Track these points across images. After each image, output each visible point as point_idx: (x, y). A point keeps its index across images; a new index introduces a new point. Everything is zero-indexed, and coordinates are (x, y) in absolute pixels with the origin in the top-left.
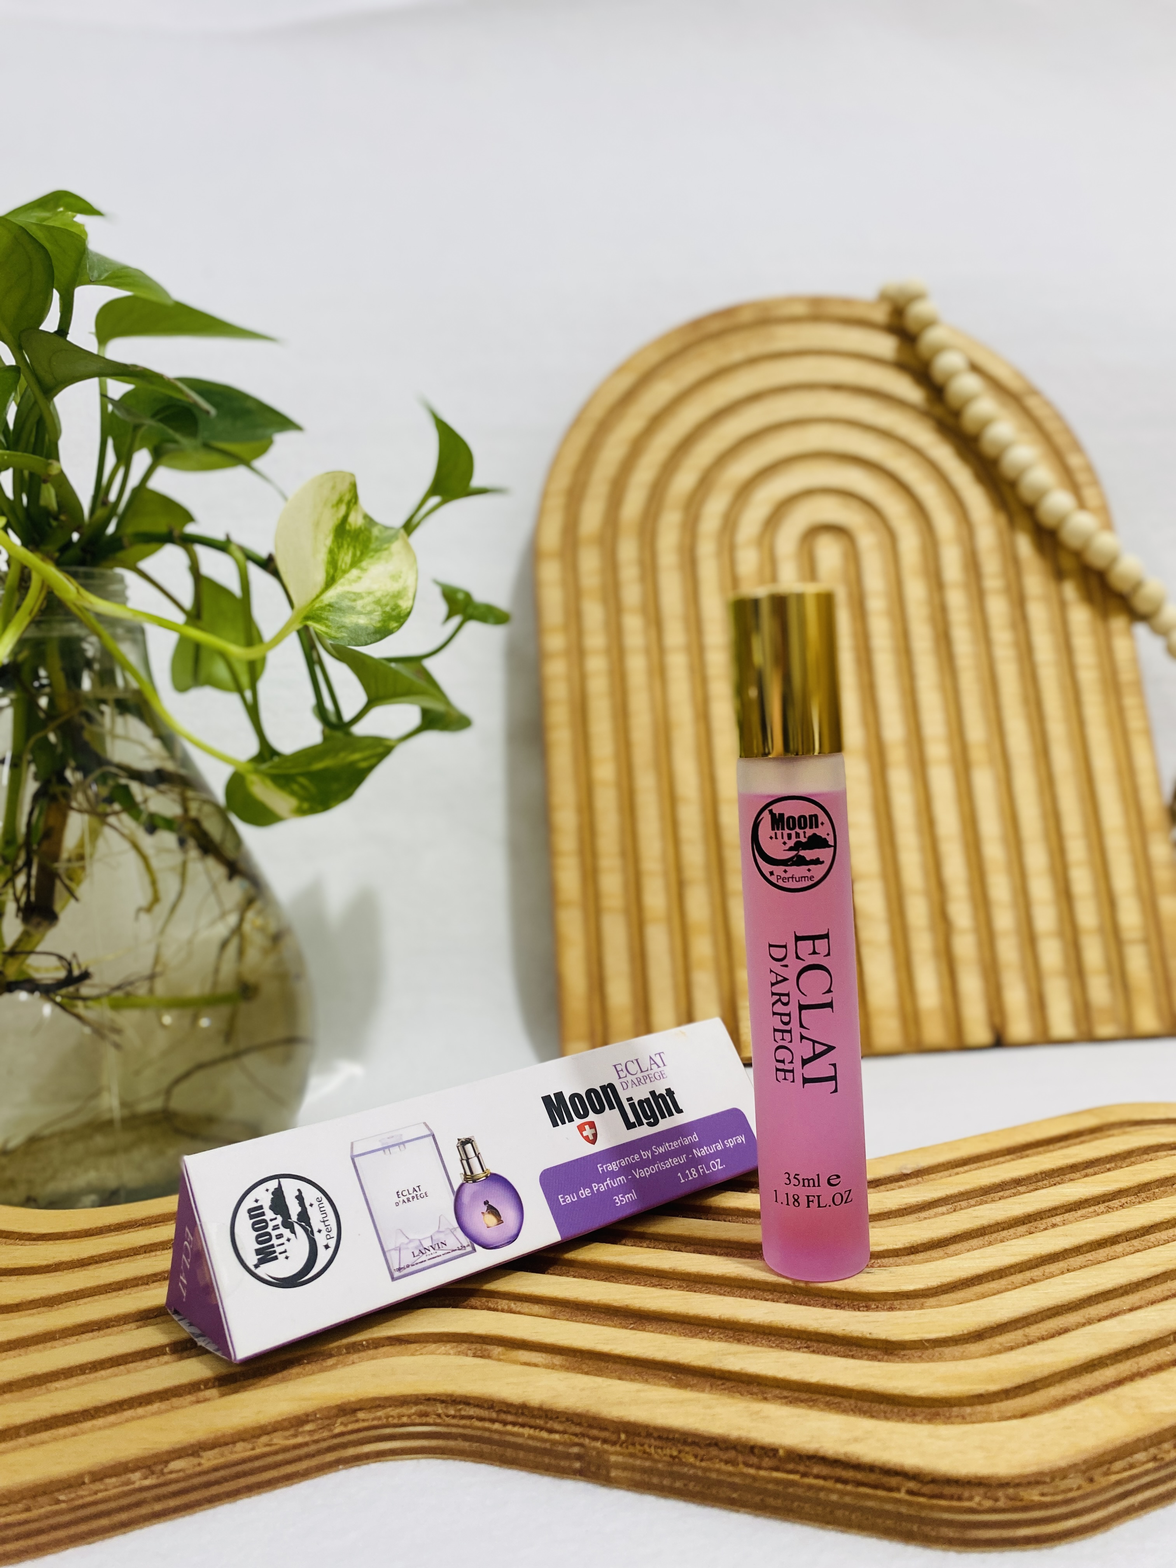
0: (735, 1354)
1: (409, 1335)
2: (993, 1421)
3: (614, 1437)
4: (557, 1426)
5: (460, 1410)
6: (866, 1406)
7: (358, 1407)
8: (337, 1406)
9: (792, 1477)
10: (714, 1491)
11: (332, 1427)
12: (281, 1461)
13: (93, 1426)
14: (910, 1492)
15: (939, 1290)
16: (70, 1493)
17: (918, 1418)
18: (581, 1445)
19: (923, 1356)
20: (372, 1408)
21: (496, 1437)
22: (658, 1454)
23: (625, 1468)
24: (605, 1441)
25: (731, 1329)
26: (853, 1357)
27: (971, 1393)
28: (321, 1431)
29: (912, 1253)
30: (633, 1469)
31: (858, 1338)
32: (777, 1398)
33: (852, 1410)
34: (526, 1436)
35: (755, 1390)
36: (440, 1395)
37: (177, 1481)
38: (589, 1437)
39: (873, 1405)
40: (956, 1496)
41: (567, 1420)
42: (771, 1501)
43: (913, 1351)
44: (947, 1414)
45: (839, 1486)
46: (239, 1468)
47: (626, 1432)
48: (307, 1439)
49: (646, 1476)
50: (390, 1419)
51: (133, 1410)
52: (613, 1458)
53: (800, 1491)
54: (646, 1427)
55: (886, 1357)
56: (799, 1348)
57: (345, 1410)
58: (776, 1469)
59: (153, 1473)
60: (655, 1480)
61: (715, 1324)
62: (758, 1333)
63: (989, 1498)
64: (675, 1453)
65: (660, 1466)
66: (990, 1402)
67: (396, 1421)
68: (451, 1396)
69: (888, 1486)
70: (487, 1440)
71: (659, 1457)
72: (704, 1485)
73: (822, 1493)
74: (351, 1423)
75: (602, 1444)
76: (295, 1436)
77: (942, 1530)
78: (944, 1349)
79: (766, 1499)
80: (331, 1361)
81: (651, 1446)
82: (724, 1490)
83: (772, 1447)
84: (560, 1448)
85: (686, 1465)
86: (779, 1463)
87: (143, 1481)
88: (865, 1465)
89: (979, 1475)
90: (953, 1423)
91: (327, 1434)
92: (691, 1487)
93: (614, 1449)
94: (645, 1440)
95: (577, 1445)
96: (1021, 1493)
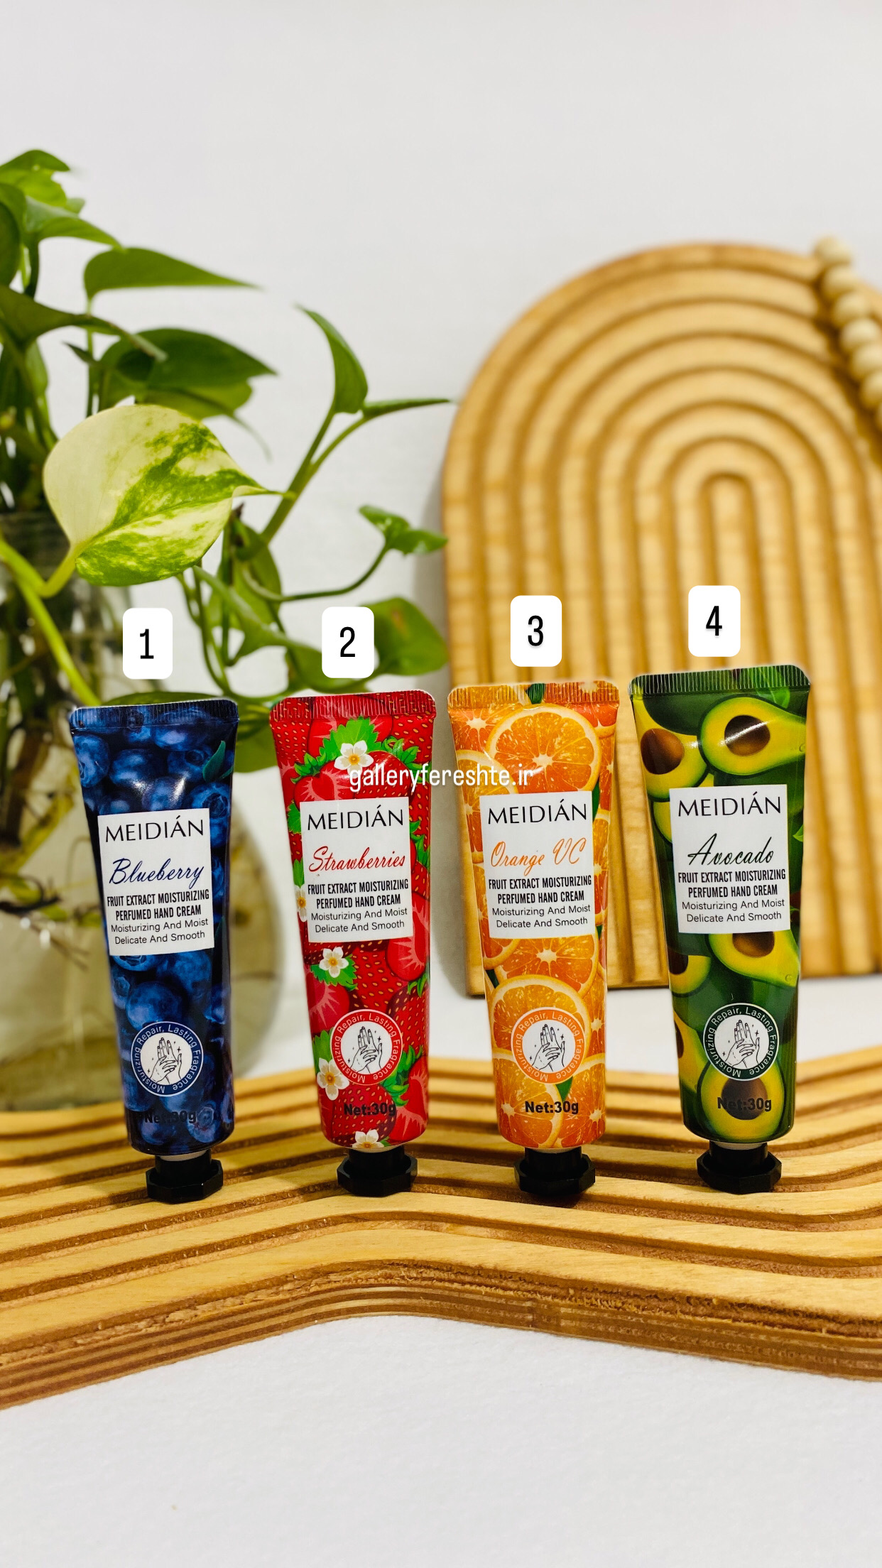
0: (660, 1227)
1: (365, 1214)
3: (563, 1293)
4: (510, 1284)
5: (421, 1272)
6: (784, 1266)
7: (330, 1270)
8: (312, 1269)
9: (725, 1321)
10: (655, 1336)
11: (308, 1287)
12: (266, 1314)
13: (94, 1285)
14: (829, 1332)
15: (839, 1175)
16: (87, 1338)
17: (831, 1275)
18: (533, 1300)
19: (831, 1228)
20: (342, 1271)
21: (456, 1294)
22: (604, 1306)
23: (572, 1318)
24: (555, 1296)
26: (767, 1228)
28: (298, 1290)
30: (581, 1319)
31: (771, 1214)
32: (702, 1262)
33: (772, 1270)
34: (484, 1294)
35: (682, 1254)
36: (403, 1260)
37: (177, 1329)
38: (540, 1293)
39: (790, 1266)
40: (870, 1334)
41: (520, 1280)
42: (705, 1342)
43: (821, 1223)
44: (856, 1273)
45: (767, 1328)
46: (230, 1320)
47: (572, 1288)
48: (288, 1296)
49: (592, 1324)
50: (359, 1281)
51: (126, 1274)
52: (563, 1310)
53: (732, 1333)
54: (593, 1283)
55: (796, 1229)
57: (319, 1273)
58: (711, 1316)
59: (156, 1323)
60: (601, 1328)
61: (639, 1204)
62: (680, 1211)
64: (619, 1305)
65: (606, 1315)
67: (364, 1282)
68: (413, 1260)
69: (811, 1326)
70: (448, 1299)
71: (605, 1308)
72: (645, 1331)
73: (752, 1335)
74: (324, 1284)
75: (552, 1299)
76: (277, 1293)
77: (858, 1362)
78: (848, 1222)
79: (701, 1341)
80: (296, 1236)
81: (597, 1299)
82: (664, 1335)
83: (707, 1297)
84: (515, 1303)
85: (628, 1314)
86: (713, 1311)
87: (149, 1329)
88: (789, 1310)
90: (861, 1278)
91: (305, 1293)
92: (634, 1333)
93: (563, 1302)
94: (591, 1294)
95: (529, 1300)
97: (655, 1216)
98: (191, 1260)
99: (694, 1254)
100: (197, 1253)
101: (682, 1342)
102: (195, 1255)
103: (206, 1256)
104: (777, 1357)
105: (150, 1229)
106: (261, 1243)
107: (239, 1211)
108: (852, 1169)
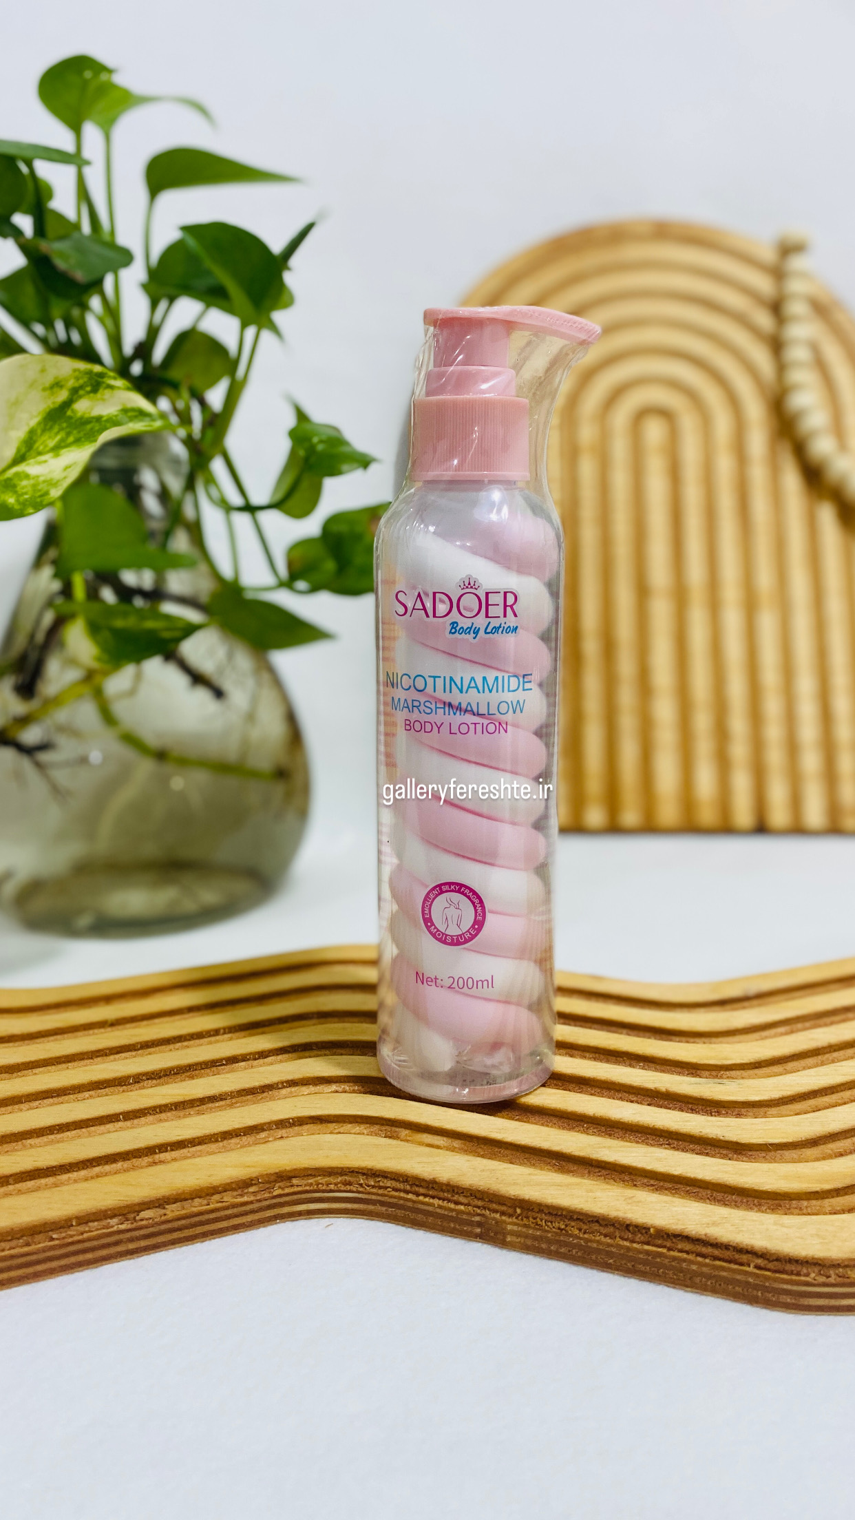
1: (329, 1116)
2: (825, 1214)
3: (510, 1211)
4: (462, 1199)
5: (379, 1181)
6: (719, 1196)
7: (291, 1174)
8: (276, 1173)
9: (660, 1250)
10: (593, 1257)
11: (272, 1190)
12: (231, 1214)
13: (69, 1178)
14: (757, 1267)
15: (781, 1101)
16: (61, 1233)
17: (764, 1208)
18: (483, 1215)
19: (767, 1157)
20: (304, 1176)
21: (410, 1204)
22: (548, 1226)
23: (518, 1235)
24: (503, 1213)
25: (604, 1126)
26: (707, 1154)
27: (809, 1190)
28: (263, 1192)
29: (756, 1068)
30: (526, 1236)
31: (711, 1139)
32: (645, 1185)
33: (708, 1198)
34: (436, 1206)
35: (626, 1178)
36: (362, 1169)
37: (147, 1227)
38: (489, 1210)
39: (726, 1196)
40: (795, 1272)
41: (471, 1195)
42: (640, 1267)
43: (758, 1152)
44: (788, 1206)
45: (699, 1259)
46: (196, 1219)
47: (519, 1208)
48: (252, 1198)
49: (536, 1242)
50: (320, 1186)
51: (100, 1167)
52: (509, 1227)
53: (666, 1261)
54: (540, 1205)
55: (735, 1158)
56: (662, 1145)
57: (283, 1177)
58: (648, 1243)
59: (127, 1220)
60: (544, 1246)
62: (627, 1130)
63: (821, 1274)
64: (563, 1227)
65: (549, 1235)
66: (823, 1198)
67: (324, 1188)
68: (371, 1170)
69: (740, 1260)
70: (402, 1207)
71: (549, 1229)
72: (585, 1252)
73: (684, 1264)
74: (287, 1187)
75: (500, 1215)
76: (242, 1195)
77: (781, 1297)
78: (785, 1152)
79: (636, 1265)
80: (263, 1135)
81: (542, 1219)
82: (602, 1257)
83: (645, 1226)
84: (464, 1217)
85: (571, 1236)
86: (650, 1239)
87: (120, 1226)
88: (722, 1244)
89: (816, 1257)
90: (793, 1214)
91: (268, 1195)
92: (574, 1253)
93: (510, 1220)
94: (537, 1215)
95: (479, 1215)
96: (849, 1273)
97: (603, 1134)
98: (163, 1156)
99: (637, 1177)
100: (169, 1148)
101: (619, 1264)
102: (167, 1151)
103: (177, 1151)
104: (706, 1285)
105: (125, 1119)
106: (230, 1141)
107: (211, 1105)
108: (793, 1096)
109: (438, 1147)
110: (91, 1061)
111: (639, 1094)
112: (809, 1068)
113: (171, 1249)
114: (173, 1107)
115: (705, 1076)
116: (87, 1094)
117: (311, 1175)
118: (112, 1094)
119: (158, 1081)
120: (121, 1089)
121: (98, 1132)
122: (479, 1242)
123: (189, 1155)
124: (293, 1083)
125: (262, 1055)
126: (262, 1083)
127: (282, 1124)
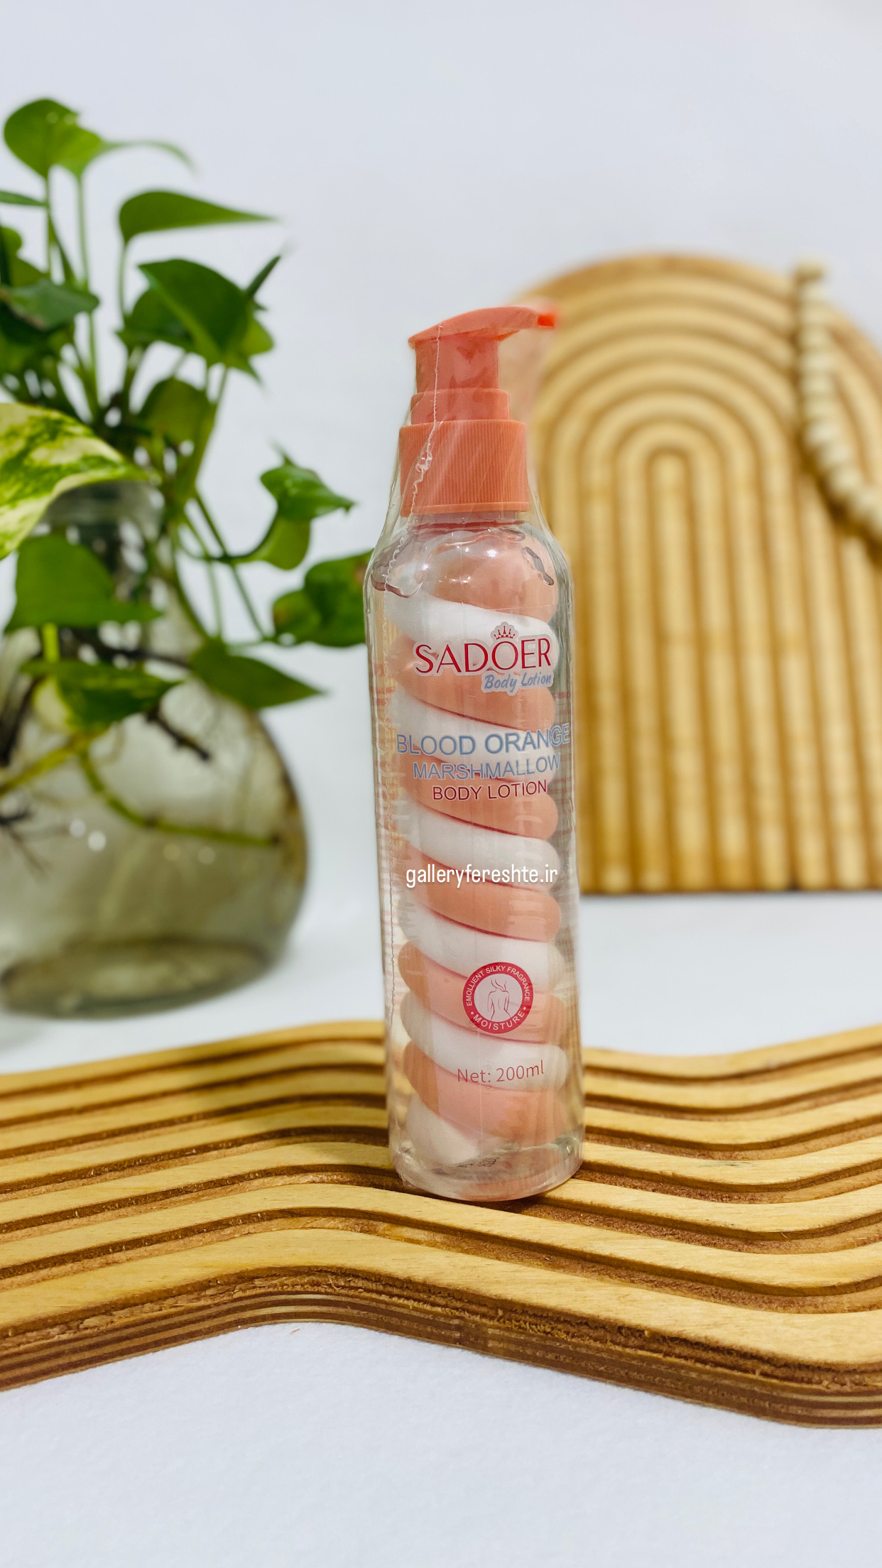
0: (605, 1239)
1: (301, 1209)
2: (843, 1311)
3: (492, 1313)
4: (439, 1300)
5: (350, 1281)
6: (725, 1292)
7: (255, 1275)
8: (236, 1274)
9: (655, 1355)
10: (583, 1364)
11: (232, 1293)
12: (185, 1321)
13: (12, 1282)
14: (764, 1374)
15: (799, 1184)
17: (774, 1306)
18: (461, 1318)
19: (781, 1247)
20: (268, 1276)
21: (383, 1306)
22: (533, 1330)
23: (500, 1339)
24: (484, 1316)
25: (602, 1215)
26: (715, 1245)
27: (825, 1284)
28: (222, 1295)
29: (775, 1147)
30: (509, 1341)
32: (642, 1282)
33: (713, 1295)
34: (411, 1308)
35: (623, 1273)
36: (332, 1267)
37: (91, 1336)
38: (468, 1311)
39: (731, 1292)
40: (806, 1379)
41: (449, 1295)
42: (634, 1375)
43: (772, 1242)
44: (801, 1303)
45: (699, 1365)
46: (148, 1326)
47: (505, 1310)
48: (209, 1302)
49: (521, 1347)
50: (285, 1287)
51: (48, 1270)
52: (490, 1331)
53: (663, 1368)
54: (522, 1305)
55: (748, 1247)
56: (665, 1235)
57: (244, 1278)
58: (642, 1348)
59: (70, 1328)
60: (529, 1352)
62: (626, 1219)
63: (836, 1383)
64: (548, 1330)
65: (534, 1340)
66: (841, 1293)
67: (289, 1289)
68: (341, 1268)
69: (743, 1367)
70: (374, 1310)
71: (533, 1332)
72: (575, 1359)
73: (682, 1371)
74: (249, 1289)
75: (480, 1318)
76: (198, 1299)
77: (791, 1408)
78: (800, 1241)
79: (630, 1373)
80: (228, 1231)
81: (526, 1322)
82: (593, 1363)
83: (639, 1328)
84: (442, 1320)
85: (557, 1340)
86: (644, 1343)
87: (61, 1336)
88: (723, 1348)
89: (829, 1361)
90: (806, 1312)
91: (227, 1298)
92: (562, 1359)
93: (492, 1323)
94: (520, 1317)
95: (457, 1317)
96: (867, 1379)
97: (601, 1224)
98: (117, 1256)
99: (634, 1272)
100: (124, 1247)
101: (610, 1372)
102: (121, 1250)
103: (132, 1251)
104: (707, 1394)
105: (81, 1216)
106: (191, 1238)
107: (174, 1199)
108: (812, 1178)
109: (418, 1242)
110: (53, 1152)
111: (643, 1179)
112: (833, 1146)
113: (120, 1360)
114: (134, 1202)
115: (717, 1157)
116: (43, 1188)
117: (275, 1275)
118: (72, 1187)
119: (122, 1173)
120: (81, 1182)
121: (51, 1230)
122: (460, 1348)
123: (146, 1254)
124: (266, 1173)
125: (237, 1142)
126: (232, 1174)
127: (249, 1218)
